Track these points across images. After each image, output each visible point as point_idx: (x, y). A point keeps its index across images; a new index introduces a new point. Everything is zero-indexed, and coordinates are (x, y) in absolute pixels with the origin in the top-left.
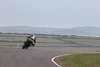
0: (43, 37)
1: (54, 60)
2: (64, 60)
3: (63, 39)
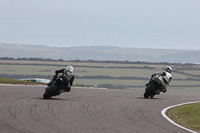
0: (145, 68)
1: (167, 113)
2: (187, 113)
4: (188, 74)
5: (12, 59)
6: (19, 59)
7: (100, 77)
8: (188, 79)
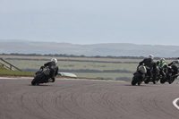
1: (177, 103)
5: (40, 55)
6: (45, 55)
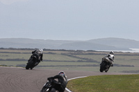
0: (49, 53)
3: (77, 56)
4: (79, 58)
7: (18, 60)
8: (79, 61)
